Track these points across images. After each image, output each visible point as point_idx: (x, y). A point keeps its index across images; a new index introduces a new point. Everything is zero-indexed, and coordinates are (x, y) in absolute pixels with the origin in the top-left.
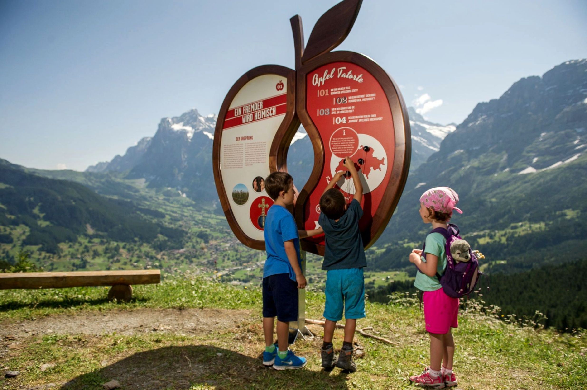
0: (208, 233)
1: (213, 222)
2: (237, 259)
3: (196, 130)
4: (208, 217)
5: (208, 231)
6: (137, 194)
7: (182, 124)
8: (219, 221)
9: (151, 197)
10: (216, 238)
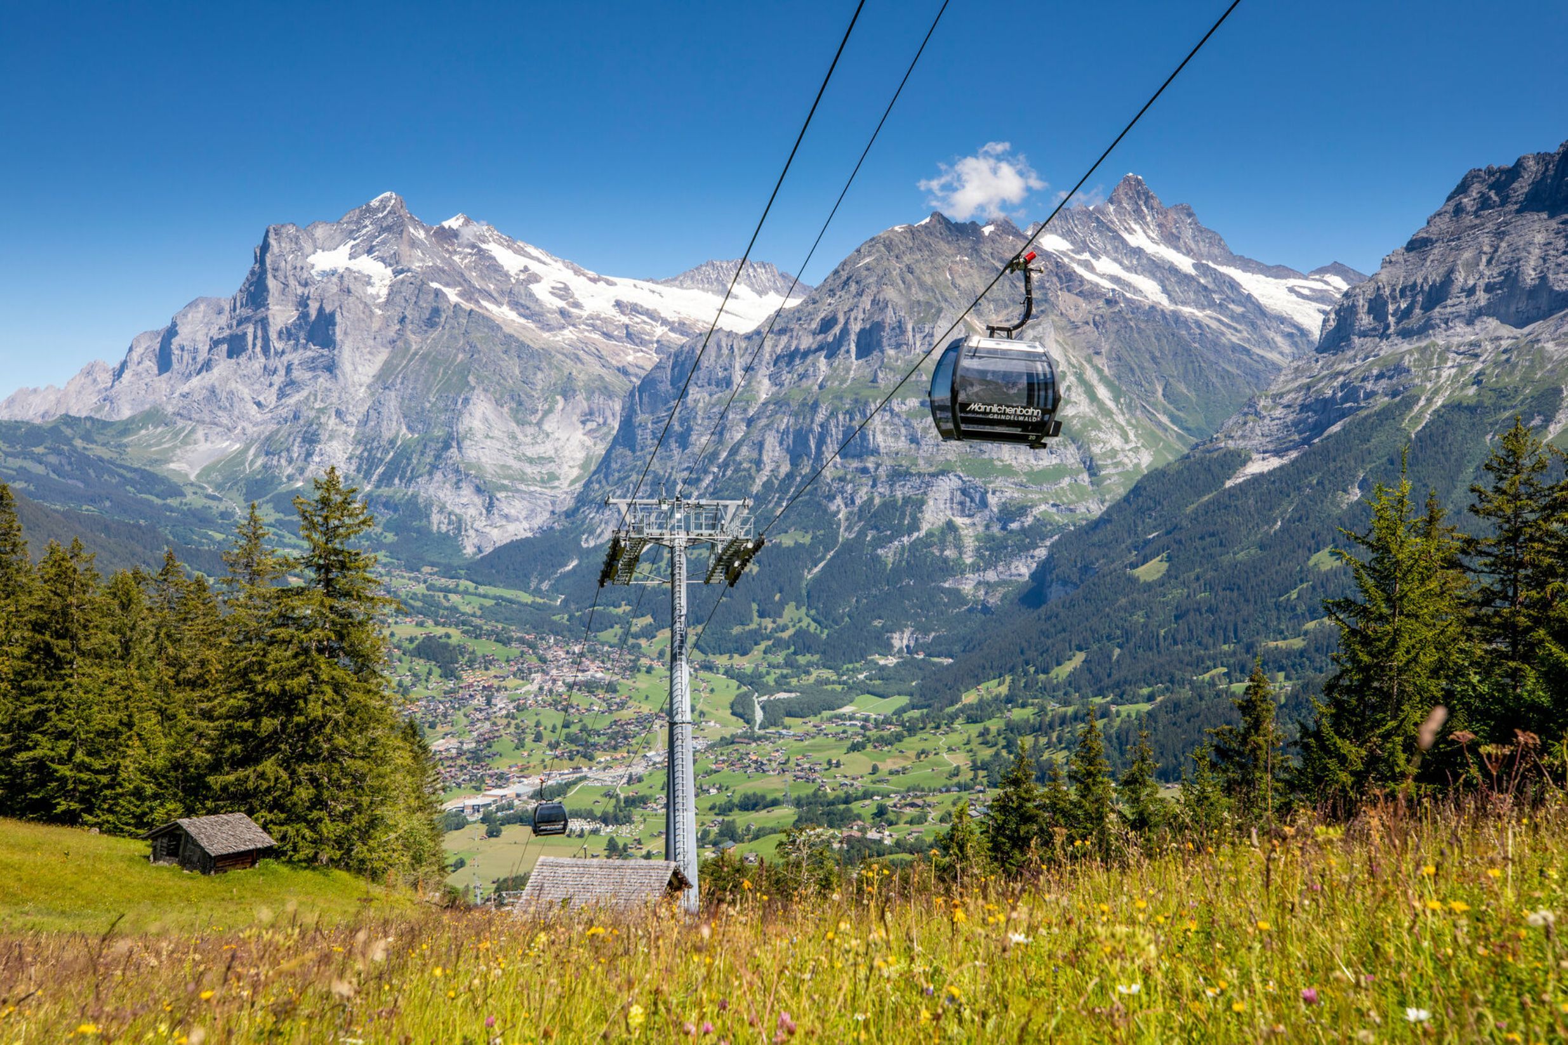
0: (454, 641)
1: (467, 606)
2: (571, 739)
3: (397, 273)
4: (446, 590)
5: (456, 636)
6: (173, 502)
7: (345, 250)
8: (489, 603)
9: (224, 515)
10: (488, 663)
